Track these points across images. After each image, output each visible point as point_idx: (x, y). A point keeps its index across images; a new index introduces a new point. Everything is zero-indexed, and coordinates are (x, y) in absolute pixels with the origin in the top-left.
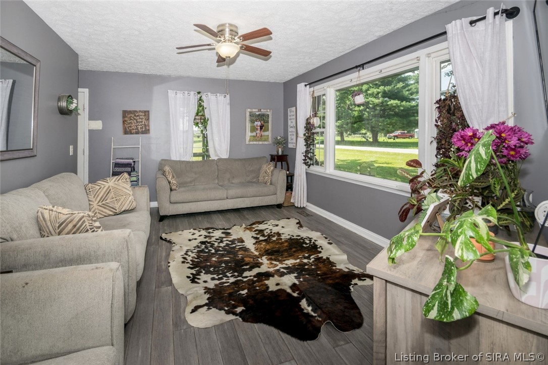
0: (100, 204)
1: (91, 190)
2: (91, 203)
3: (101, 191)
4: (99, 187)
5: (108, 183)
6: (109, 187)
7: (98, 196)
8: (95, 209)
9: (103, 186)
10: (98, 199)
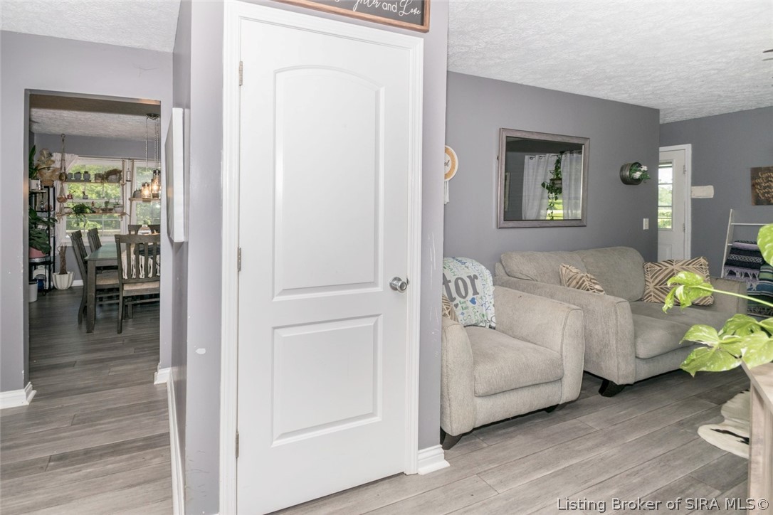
0: (657, 287)
1: (649, 269)
2: (647, 283)
3: (661, 274)
4: (659, 268)
5: (672, 265)
6: (673, 270)
7: (657, 277)
8: (651, 291)
9: (664, 268)
10: (657, 281)
